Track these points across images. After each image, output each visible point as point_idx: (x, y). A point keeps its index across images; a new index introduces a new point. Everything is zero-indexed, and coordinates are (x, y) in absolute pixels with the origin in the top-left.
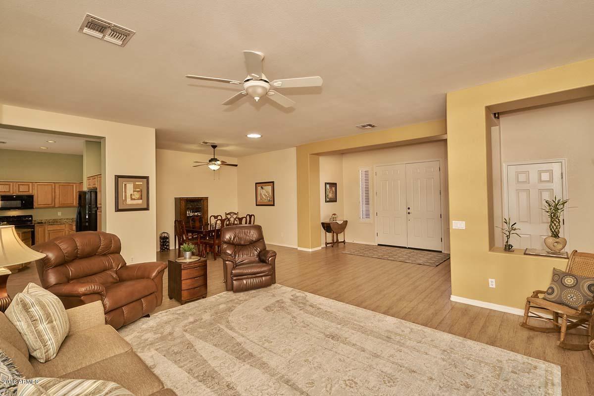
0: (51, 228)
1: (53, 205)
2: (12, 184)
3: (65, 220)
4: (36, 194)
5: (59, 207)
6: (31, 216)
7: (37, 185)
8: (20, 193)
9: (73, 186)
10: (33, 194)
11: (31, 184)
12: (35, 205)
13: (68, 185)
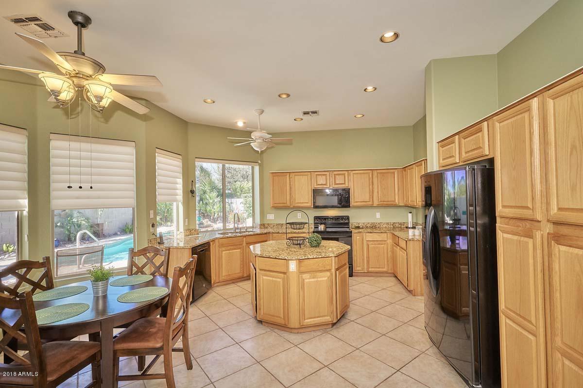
0: (369, 237)
1: (370, 203)
2: (328, 173)
3: (385, 226)
4: (352, 187)
5: (379, 206)
6: (348, 218)
7: (354, 174)
8: (337, 186)
9: (394, 173)
10: (350, 187)
11: (346, 173)
12: (352, 203)
13: (388, 173)
